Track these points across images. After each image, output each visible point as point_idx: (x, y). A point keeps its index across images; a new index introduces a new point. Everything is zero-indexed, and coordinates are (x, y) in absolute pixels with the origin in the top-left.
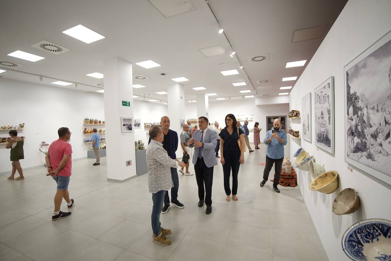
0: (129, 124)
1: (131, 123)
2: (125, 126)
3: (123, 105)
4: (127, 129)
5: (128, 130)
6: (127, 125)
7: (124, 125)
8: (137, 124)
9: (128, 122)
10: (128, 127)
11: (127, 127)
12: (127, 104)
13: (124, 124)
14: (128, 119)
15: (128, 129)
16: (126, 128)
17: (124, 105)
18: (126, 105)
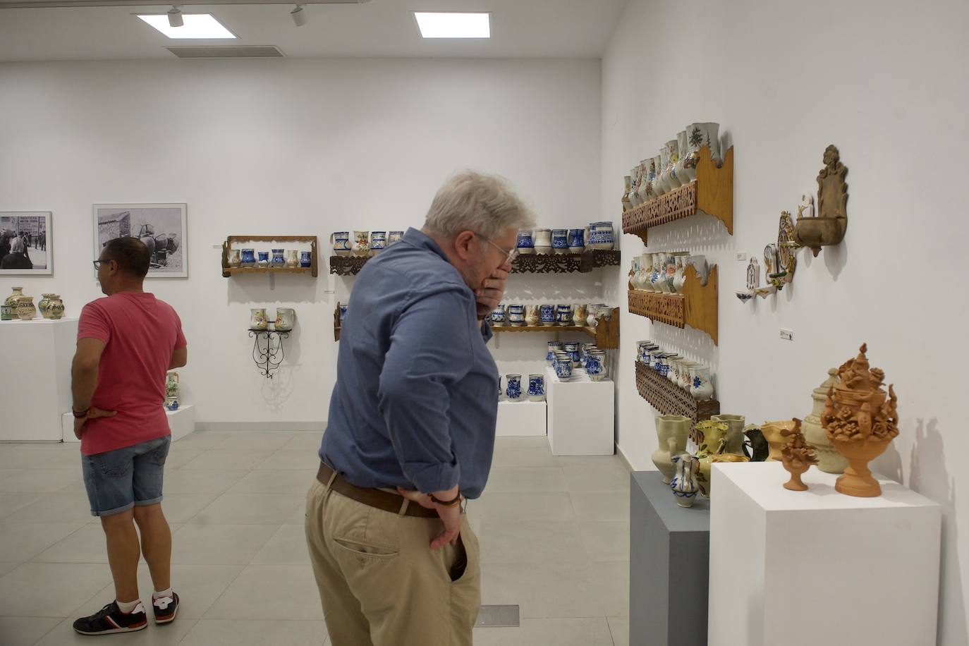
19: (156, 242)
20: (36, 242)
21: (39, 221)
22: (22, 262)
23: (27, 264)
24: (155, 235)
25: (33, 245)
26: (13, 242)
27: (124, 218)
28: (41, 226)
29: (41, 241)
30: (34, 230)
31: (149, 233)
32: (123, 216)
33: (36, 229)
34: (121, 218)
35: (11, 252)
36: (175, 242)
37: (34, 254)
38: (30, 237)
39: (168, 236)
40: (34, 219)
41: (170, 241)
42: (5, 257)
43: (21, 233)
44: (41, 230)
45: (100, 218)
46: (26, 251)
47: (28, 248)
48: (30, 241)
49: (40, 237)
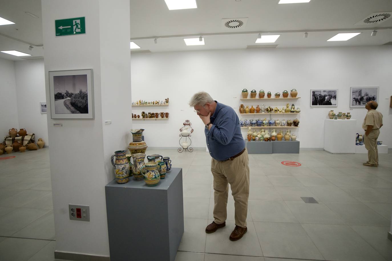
0: (77, 92)
1: (84, 91)
2: (61, 101)
3: (59, 33)
4: (68, 108)
5: (73, 112)
6: (70, 95)
7: (58, 96)
8: (365, 98)
9: (74, 85)
10: (73, 104)
11: (68, 103)
12: (72, 28)
13: (60, 94)
14: (74, 77)
15: (72, 108)
16: (65, 104)
17: (61, 35)
18: (69, 32)
19: (369, 98)
20: (333, 97)
21: (335, 92)
22: (329, 103)
23: (330, 104)
24: (369, 96)
25: (332, 98)
26: (326, 98)
27: (360, 91)
28: (335, 93)
29: (335, 97)
30: (333, 94)
31: (367, 95)
32: (360, 90)
33: (334, 94)
34: (359, 91)
35: (326, 100)
36: (375, 98)
37: (332, 101)
38: (332, 96)
39: (373, 96)
40: (333, 91)
41: (374, 97)
42: (324, 102)
43: (329, 95)
44: (335, 94)
45: (353, 91)
46: (330, 100)
47: (331, 99)
48: (331, 97)
49: (334, 96)
